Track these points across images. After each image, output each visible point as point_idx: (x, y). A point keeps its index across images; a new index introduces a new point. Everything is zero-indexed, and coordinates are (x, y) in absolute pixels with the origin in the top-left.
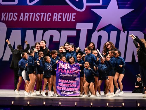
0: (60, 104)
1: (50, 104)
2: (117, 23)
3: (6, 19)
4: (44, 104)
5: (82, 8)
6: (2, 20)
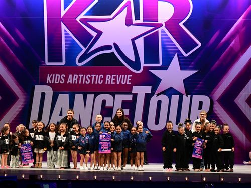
0: (114, 178)
1: (102, 179)
2: (180, 86)
3: (51, 81)
4: (96, 178)
5: (139, 69)
6: (47, 82)
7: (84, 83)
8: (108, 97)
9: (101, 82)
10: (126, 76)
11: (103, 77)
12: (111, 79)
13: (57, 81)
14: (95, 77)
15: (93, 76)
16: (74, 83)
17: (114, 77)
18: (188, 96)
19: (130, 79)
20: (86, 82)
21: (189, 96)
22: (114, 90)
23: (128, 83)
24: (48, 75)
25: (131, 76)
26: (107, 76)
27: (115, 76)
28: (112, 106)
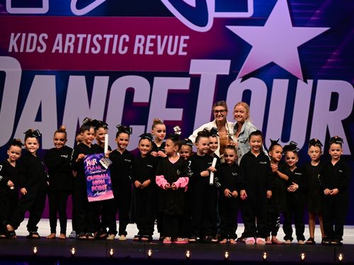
0: (150, 254)
2: (290, 61)
3: (19, 48)
5: (204, 24)
6: (10, 50)
7: (87, 51)
8: (138, 83)
9: (123, 49)
10: (177, 37)
11: (127, 40)
12: (145, 45)
13: (31, 48)
14: (112, 40)
15: (108, 37)
16: (66, 51)
17: (152, 41)
18: (308, 81)
19: (186, 45)
20: (93, 49)
21: (310, 82)
22: (152, 68)
23: (181, 53)
24: (13, 35)
25: (187, 37)
26: (138, 37)
27: (154, 37)
28: (147, 101)
